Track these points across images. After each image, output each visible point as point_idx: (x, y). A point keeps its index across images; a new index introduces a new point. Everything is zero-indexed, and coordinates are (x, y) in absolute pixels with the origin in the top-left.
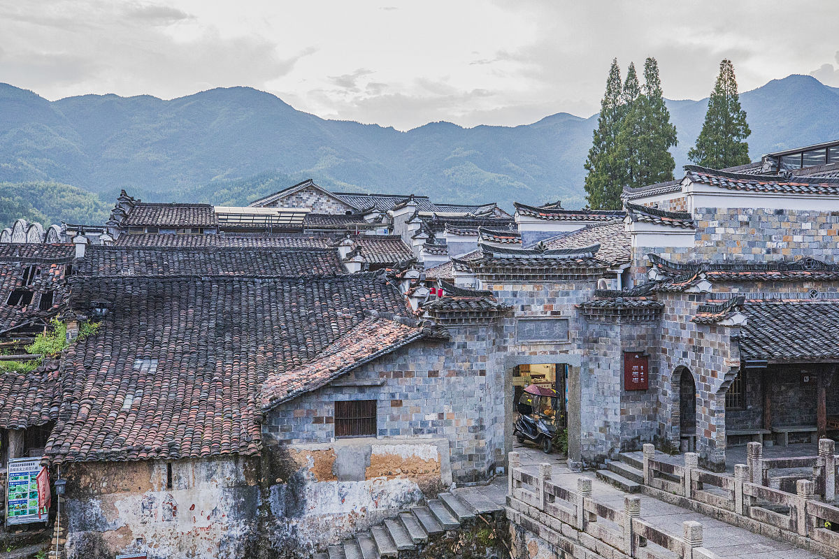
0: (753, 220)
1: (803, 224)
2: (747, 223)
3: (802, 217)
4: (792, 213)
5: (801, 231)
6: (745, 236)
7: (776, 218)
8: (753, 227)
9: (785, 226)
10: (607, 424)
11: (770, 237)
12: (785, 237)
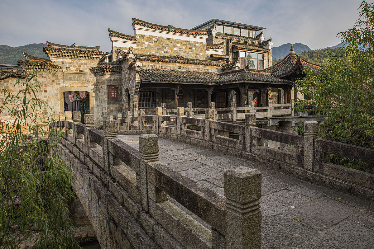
0: (158, 41)
1: (177, 44)
2: (157, 42)
3: (176, 41)
4: (173, 40)
5: (176, 46)
6: (156, 46)
7: (167, 41)
8: (159, 43)
9: (170, 44)
10: (103, 114)
11: (165, 47)
12: (171, 48)
